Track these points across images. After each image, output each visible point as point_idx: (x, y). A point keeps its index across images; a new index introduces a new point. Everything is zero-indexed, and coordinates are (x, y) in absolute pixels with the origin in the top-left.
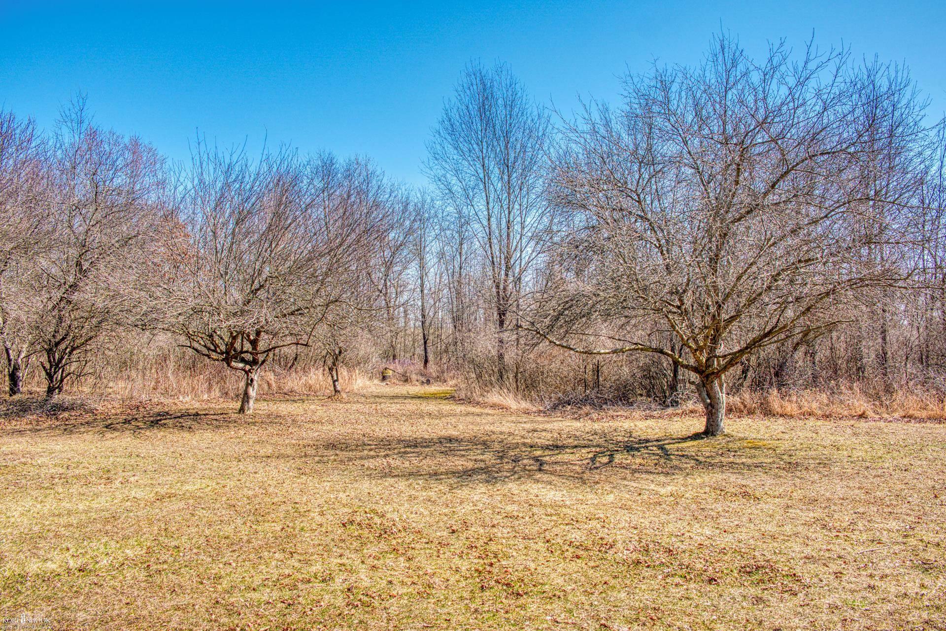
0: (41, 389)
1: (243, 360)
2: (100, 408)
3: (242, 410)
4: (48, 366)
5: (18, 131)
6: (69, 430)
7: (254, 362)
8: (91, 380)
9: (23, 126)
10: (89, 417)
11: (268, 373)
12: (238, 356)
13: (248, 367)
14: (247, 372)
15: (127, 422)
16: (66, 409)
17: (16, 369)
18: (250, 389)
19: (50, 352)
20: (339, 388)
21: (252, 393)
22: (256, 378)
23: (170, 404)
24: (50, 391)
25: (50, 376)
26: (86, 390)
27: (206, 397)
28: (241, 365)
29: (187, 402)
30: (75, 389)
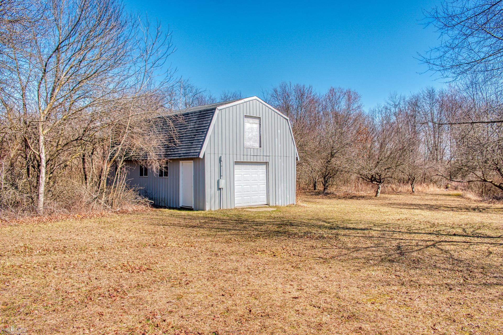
0: (322, 189)
1: (377, 181)
2: (338, 194)
3: (376, 196)
4: (323, 182)
5: (306, 91)
6: (330, 198)
7: (380, 182)
8: (335, 187)
9: (308, 89)
10: (335, 196)
11: (393, 185)
12: (375, 180)
13: (378, 183)
14: (378, 185)
15: (344, 197)
16: (329, 194)
17: (316, 182)
18: (379, 190)
19: (324, 178)
20: (414, 191)
21: (379, 191)
22: (380, 186)
23: (357, 194)
24: (325, 189)
25: (324, 185)
26: (334, 189)
27: (369, 192)
28: (376, 183)
29: (362, 193)
30: (331, 189)
